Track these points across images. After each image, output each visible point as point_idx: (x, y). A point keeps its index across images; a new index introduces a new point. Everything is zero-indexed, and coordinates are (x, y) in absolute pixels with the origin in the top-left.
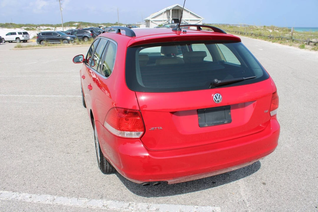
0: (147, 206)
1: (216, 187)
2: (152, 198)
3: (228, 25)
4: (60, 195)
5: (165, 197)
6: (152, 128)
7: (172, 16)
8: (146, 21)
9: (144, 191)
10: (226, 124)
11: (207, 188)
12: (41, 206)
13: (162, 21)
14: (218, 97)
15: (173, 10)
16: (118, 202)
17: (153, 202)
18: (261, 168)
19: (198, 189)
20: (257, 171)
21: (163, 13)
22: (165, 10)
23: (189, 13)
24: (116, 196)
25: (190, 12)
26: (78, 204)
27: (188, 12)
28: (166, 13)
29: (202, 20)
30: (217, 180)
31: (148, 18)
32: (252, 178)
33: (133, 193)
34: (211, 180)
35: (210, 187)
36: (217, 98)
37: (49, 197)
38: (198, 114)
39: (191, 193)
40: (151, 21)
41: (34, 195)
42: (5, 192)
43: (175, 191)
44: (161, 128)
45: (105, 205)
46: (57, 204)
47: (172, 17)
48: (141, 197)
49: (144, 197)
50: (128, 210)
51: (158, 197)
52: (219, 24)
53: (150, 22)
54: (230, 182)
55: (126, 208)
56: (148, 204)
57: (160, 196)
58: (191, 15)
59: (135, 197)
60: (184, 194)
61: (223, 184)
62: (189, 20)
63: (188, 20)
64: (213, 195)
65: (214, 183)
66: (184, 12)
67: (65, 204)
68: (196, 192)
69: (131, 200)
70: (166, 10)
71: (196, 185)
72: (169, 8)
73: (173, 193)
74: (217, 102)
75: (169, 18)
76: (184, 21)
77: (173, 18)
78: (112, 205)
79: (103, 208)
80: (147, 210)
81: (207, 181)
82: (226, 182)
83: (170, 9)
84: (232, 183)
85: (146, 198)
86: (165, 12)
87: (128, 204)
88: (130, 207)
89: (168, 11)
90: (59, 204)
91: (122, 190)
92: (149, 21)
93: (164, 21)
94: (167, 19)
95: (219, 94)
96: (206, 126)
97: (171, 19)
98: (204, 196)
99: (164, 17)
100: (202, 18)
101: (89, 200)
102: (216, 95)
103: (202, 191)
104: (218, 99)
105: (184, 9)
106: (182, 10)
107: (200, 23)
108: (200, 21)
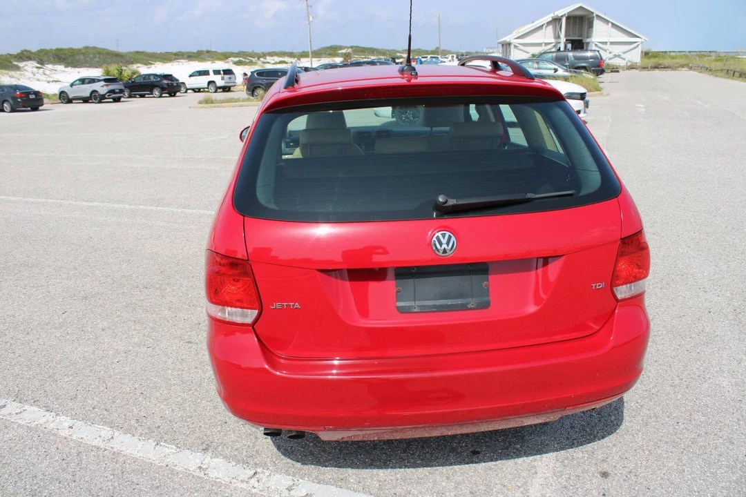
0: (290, 483)
1: (475, 465)
2: (313, 466)
3: (712, 54)
4: (128, 431)
5: (341, 470)
6: (278, 305)
7: (566, 31)
8: (503, 45)
9: (302, 447)
10: (471, 309)
11: (451, 464)
12: (81, 449)
13: (540, 45)
14: (444, 241)
15: (568, 18)
16: (234, 463)
17: (310, 475)
18: (618, 431)
19: (427, 463)
20: (603, 438)
21: (544, 26)
22: (549, 18)
23: (610, 24)
24: (237, 449)
25: (612, 23)
26: (151, 456)
27: (607, 22)
28: (551, 26)
29: (642, 42)
30: (488, 447)
31: (507, 39)
32: (580, 455)
33: (275, 449)
34: (472, 446)
35: (460, 463)
36: (441, 244)
37: (106, 432)
38: (398, 281)
39: (407, 469)
40: (515, 46)
41: (80, 423)
42: (35, 408)
43: (371, 460)
44: (297, 305)
45: (204, 467)
46: (112, 448)
47: (566, 36)
48: (289, 460)
49: (294, 463)
50: (244, 486)
51: (326, 466)
52: (690, 52)
53: (512, 47)
54: (518, 456)
55: (242, 481)
56: (296, 480)
57: (332, 466)
58: (613, 30)
59: (274, 459)
60: (389, 470)
61: (496, 460)
62: (608, 43)
63: (605, 43)
64: (458, 484)
65: (475, 453)
66: (597, 23)
67: (127, 452)
68: (420, 470)
69: (265, 466)
70: (551, 19)
71: (428, 452)
72: (559, 13)
73: (365, 463)
74: (441, 254)
75: (559, 37)
76: (596, 45)
77: (569, 38)
78: (219, 469)
79: (197, 473)
80: (286, 493)
81: (461, 447)
82: (508, 455)
83: (562, 16)
84: (520, 460)
85: (299, 465)
86: (548, 23)
87: (253, 472)
88: (253, 481)
89: (557, 20)
90: (115, 450)
91: (256, 438)
92: (509, 44)
93: (546, 44)
94: (553, 40)
95: (448, 234)
96: (415, 310)
97: (563, 40)
98: (435, 483)
99: (547, 36)
100: (643, 38)
101: (178, 450)
102: (439, 234)
103: (435, 468)
104: (444, 246)
105: (597, 16)
106: (594, 17)
107: (637, 49)
108: (636, 45)
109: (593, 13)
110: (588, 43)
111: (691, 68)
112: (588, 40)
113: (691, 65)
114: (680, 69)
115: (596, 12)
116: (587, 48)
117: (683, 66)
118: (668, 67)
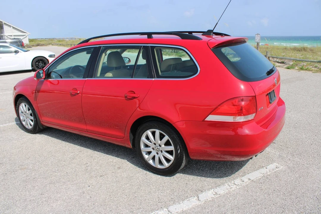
2: (233, 175)
3: (55, 39)
4: (166, 206)
5: (239, 171)
9: (219, 174)
16: (218, 188)
23: (12, 27)
24: (208, 185)
27: (10, 26)
29: (28, 35)
48: (225, 178)
52: (45, 39)
56: (238, 179)
57: (236, 172)
58: (13, 30)
59: (222, 180)
62: (13, 36)
63: (11, 36)
66: (5, 27)
67: (185, 209)
69: (224, 183)
73: (239, 167)
76: (7, 37)
79: (217, 196)
85: (229, 177)
87: (227, 185)
88: (232, 187)
90: (180, 212)
91: (205, 180)
100: (28, 33)
105: (5, 23)
106: (3, 24)
107: (26, 38)
108: (25, 36)
109: (2, 22)
110: (2, 36)
111: (53, 45)
112: (2, 35)
113: (52, 44)
114: (48, 45)
115: (4, 22)
116: (2, 38)
117: (49, 44)
118: (43, 45)
